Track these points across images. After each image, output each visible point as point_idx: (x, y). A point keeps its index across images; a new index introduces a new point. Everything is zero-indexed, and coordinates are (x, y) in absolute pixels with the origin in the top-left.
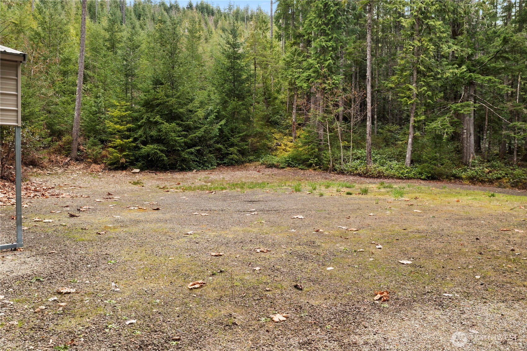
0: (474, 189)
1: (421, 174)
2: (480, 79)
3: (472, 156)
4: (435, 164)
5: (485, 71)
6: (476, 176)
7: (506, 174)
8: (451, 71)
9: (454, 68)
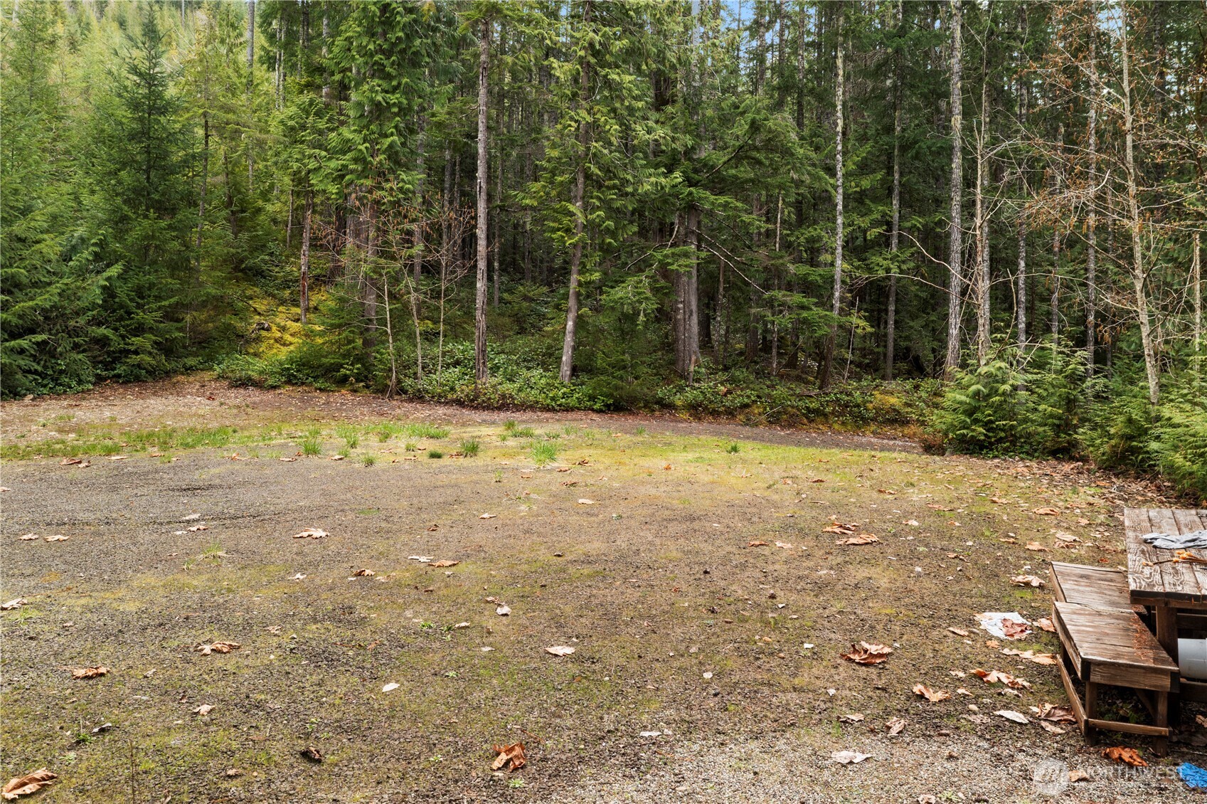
0: (699, 433)
1: (592, 398)
2: (708, 199)
3: (694, 358)
4: (621, 378)
5: (719, 184)
6: (702, 402)
7: (758, 397)
8: (653, 179)
9: (659, 175)
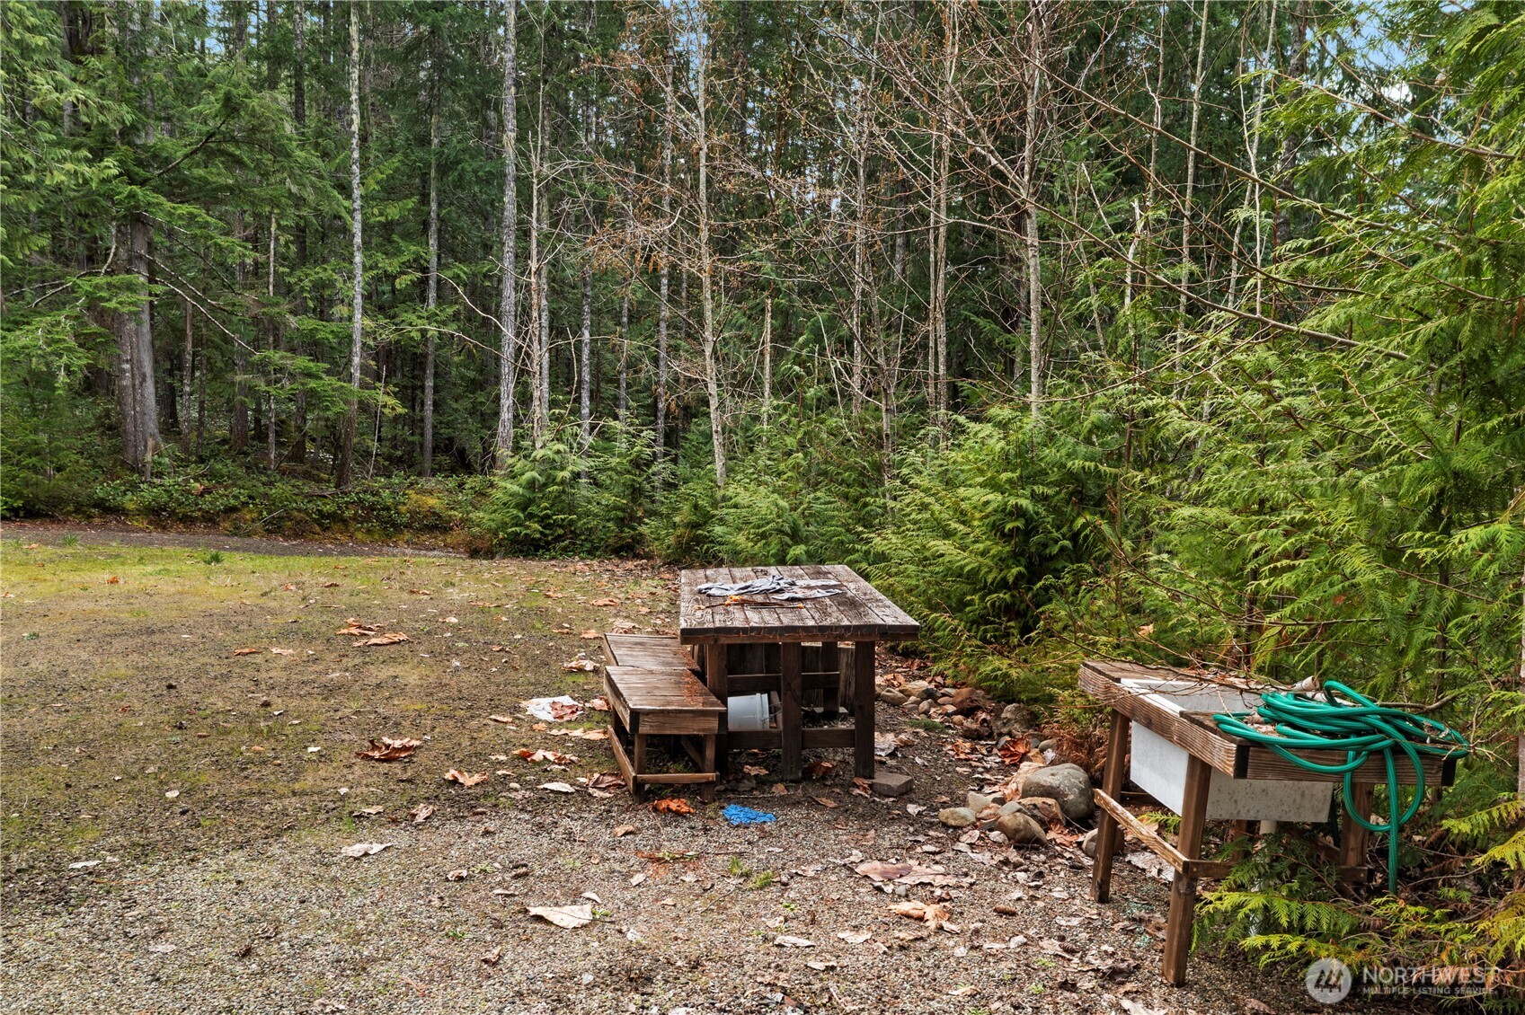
0: (163, 544)
2: (163, 208)
3: (151, 443)
4: (34, 469)
5: (178, 188)
6: (166, 503)
7: (251, 497)
8: (69, 166)
9: (79, 161)
